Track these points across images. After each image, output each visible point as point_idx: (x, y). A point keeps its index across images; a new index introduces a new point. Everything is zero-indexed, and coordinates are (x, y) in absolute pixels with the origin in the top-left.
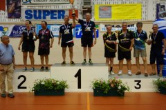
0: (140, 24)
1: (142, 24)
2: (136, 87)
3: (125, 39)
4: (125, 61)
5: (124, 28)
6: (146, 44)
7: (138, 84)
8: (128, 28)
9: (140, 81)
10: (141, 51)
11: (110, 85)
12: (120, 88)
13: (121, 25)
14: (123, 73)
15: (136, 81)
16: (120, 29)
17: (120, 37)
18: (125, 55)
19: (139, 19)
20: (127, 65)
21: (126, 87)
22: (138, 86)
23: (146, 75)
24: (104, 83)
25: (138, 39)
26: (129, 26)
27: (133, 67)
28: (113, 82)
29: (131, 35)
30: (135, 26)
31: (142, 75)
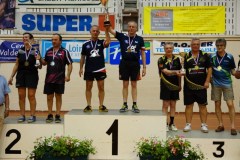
0: (221, 43)
1: (225, 42)
2: (215, 154)
3: (197, 68)
4: (196, 107)
5: (195, 49)
6: (233, 77)
7: (219, 149)
8: (201, 48)
9: (222, 144)
10: (223, 89)
11: (169, 149)
12: (186, 155)
13: (189, 43)
14: (193, 128)
15: (215, 143)
16: (187, 50)
17: (188, 65)
18: (195, 96)
19: (220, 32)
20: (199, 113)
21: (198, 154)
22: (219, 153)
23: (234, 133)
24: (159, 146)
25: (219, 68)
26: (203, 45)
27: (209, 118)
28: (174, 144)
29: (207, 61)
30: (214, 44)
31: (226, 133)
